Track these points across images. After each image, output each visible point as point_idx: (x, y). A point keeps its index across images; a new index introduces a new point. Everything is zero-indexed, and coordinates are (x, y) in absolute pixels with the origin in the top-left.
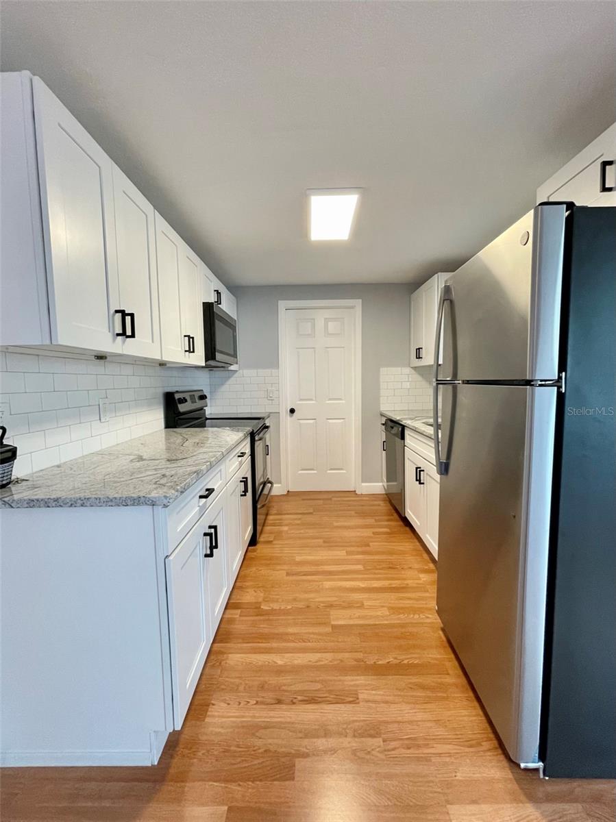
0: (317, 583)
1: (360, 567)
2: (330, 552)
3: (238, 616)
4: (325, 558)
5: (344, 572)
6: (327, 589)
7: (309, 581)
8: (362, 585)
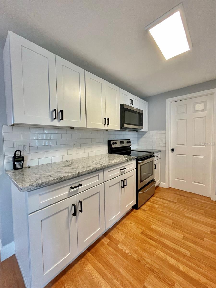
0: (153, 248)
1: (188, 253)
2: (172, 231)
3: (106, 244)
4: (167, 233)
5: (175, 251)
6: (157, 256)
7: (150, 244)
8: (182, 268)
